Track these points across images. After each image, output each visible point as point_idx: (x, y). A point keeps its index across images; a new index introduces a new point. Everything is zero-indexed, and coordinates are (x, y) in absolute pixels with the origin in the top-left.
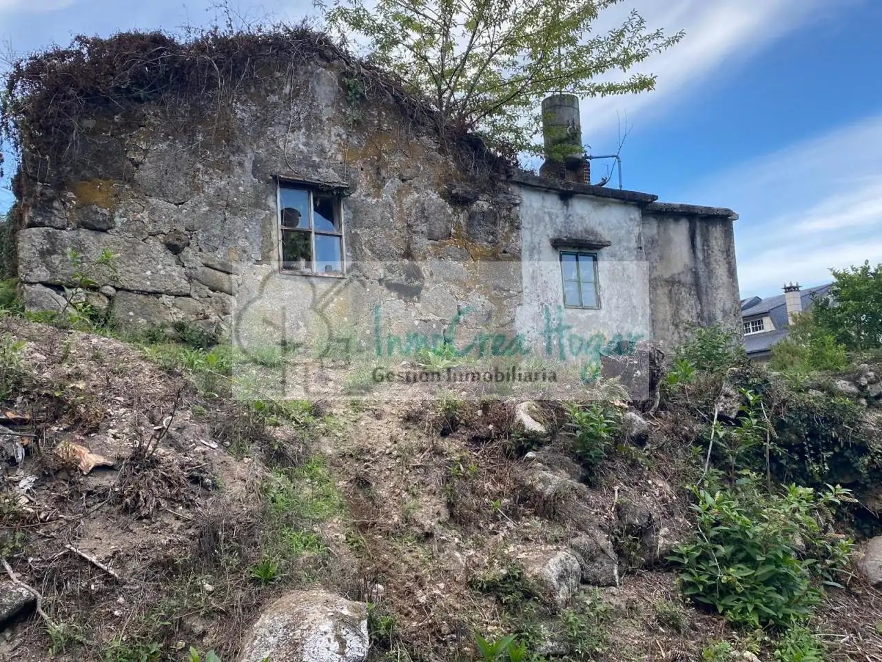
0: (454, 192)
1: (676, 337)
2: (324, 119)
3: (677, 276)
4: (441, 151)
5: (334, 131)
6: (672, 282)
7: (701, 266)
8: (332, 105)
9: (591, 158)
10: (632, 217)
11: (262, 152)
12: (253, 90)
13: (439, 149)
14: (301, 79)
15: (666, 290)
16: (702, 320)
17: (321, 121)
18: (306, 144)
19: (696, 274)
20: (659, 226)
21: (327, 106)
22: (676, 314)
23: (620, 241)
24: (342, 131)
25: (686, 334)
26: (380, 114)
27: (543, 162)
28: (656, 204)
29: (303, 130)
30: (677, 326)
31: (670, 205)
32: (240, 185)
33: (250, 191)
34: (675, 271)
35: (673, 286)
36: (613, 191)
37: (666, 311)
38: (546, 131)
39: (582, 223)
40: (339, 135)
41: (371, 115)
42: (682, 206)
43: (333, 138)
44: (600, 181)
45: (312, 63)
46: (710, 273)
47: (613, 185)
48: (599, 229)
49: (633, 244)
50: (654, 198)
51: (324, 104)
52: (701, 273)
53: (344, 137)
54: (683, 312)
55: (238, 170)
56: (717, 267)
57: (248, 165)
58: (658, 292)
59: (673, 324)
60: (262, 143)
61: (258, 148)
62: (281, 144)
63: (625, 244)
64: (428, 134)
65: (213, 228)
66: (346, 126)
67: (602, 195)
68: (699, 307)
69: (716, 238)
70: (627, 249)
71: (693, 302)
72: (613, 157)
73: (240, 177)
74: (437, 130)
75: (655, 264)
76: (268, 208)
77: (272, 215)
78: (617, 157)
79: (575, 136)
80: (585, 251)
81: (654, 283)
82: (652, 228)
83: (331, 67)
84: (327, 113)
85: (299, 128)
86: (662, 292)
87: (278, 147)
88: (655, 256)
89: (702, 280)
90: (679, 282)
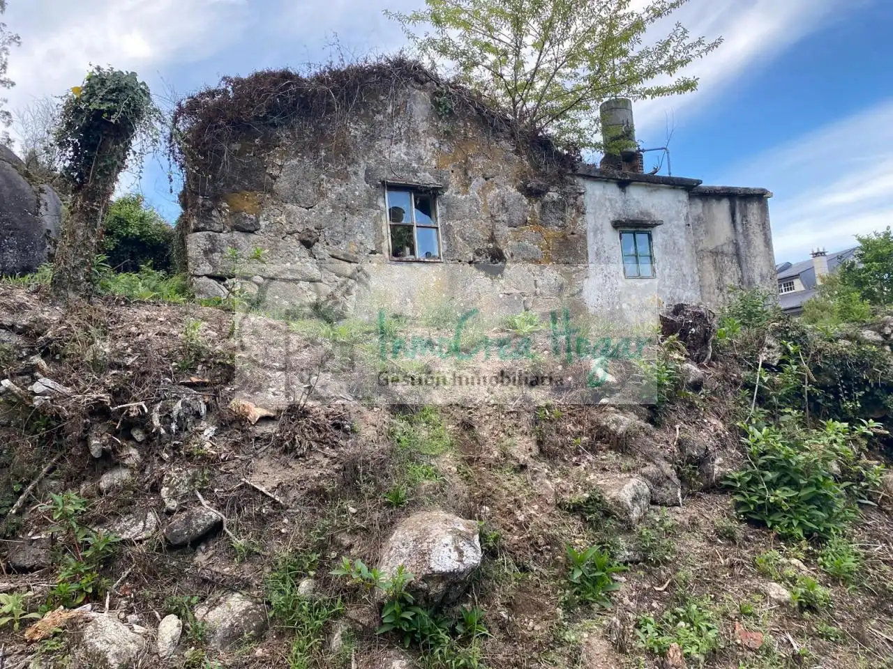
0: (529, 186)
1: (721, 299)
2: (420, 131)
3: (720, 248)
4: (517, 152)
5: (428, 141)
6: (716, 253)
7: (741, 239)
8: (426, 120)
9: (643, 151)
10: (681, 199)
11: (372, 162)
12: (362, 112)
13: (516, 150)
14: (401, 100)
15: (711, 260)
16: (742, 284)
17: (418, 134)
18: (407, 154)
19: (736, 245)
20: (703, 206)
21: (423, 121)
22: (720, 280)
23: (670, 221)
24: (435, 141)
25: (730, 296)
26: (465, 125)
27: (603, 156)
28: (700, 188)
29: (404, 142)
30: (721, 290)
31: (712, 187)
32: (356, 190)
33: (364, 195)
34: (719, 244)
35: (717, 256)
36: (663, 178)
37: (711, 277)
38: (605, 131)
39: (638, 206)
40: (433, 144)
41: (459, 126)
42: (723, 188)
43: (429, 147)
44: (652, 170)
45: (409, 86)
46: (749, 244)
47: (663, 173)
48: (652, 211)
49: (683, 222)
50: (699, 182)
51: (420, 119)
52: (741, 244)
53: (437, 145)
54: (726, 278)
55: (354, 178)
56: (755, 238)
57: (362, 174)
58: (705, 262)
59: (718, 288)
60: (372, 154)
61: (369, 158)
62: (387, 155)
63: (676, 222)
64: (506, 138)
65: (336, 226)
66: (437, 136)
67: (654, 182)
68: (740, 273)
69: (753, 214)
70: (678, 226)
71: (734, 269)
72: (662, 149)
73: (355, 183)
74: (513, 135)
75: (701, 238)
76: (378, 208)
77: (382, 214)
78: (665, 149)
79: (628, 134)
80: (640, 229)
81: (699, 254)
82: (698, 208)
83: (424, 89)
84: (423, 126)
85: (401, 140)
86: (708, 262)
87: (385, 157)
88: (702, 230)
89: (742, 250)
90: (722, 252)
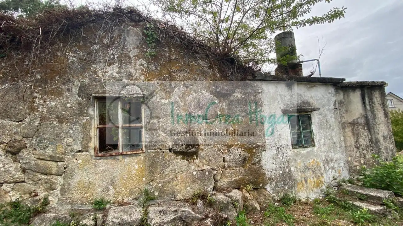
1: (358, 154)
2: (132, 56)
3: (356, 121)
4: (210, 67)
5: (138, 62)
6: (353, 124)
7: (369, 114)
8: (137, 48)
9: (302, 62)
10: (330, 91)
11: (86, 81)
12: (81, 43)
13: (209, 66)
14: (116, 33)
15: (350, 129)
16: (372, 143)
17: (129, 58)
18: (119, 73)
19: (366, 118)
20: (344, 94)
21: (134, 48)
22: (357, 142)
23: (324, 106)
24: (144, 62)
25: (364, 152)
26: (170, 50)
27: (277, 66)
28: (344, 84)
29: (117, 64)
30: (358, 148)
31: (351, 82)
32: (68, 103)
33: (76, 106)
34: (355, 118)
35: (354, 126)
36: (318, 78)
37: (351, 140)
38: (277, 51)
39: (301, 98)
40: (141, 65)
41: (164, 51)
42: (358, 83)
43: (138, 67)
44: (310, 74)
45: (124, 24)
46: (375, 117)
48: (311, 101)
49: (332, 107)
50: (344, 80)
51: (131, 47)
52: (369, 117)
53: (146, 65)
54: (361, 140)
55: (67, 94)
56: (378, 113)
57: (75, 90)
58: (346, 130)
59: (356, 147)
60: (86, 75)
61: (83, 78)
62: (100, 74)
63: (327, 107)
64: (202, 58)
65: (44, 134)
66: (145, 58)
67: (311, 81)
68: (370, 136)
69: (376, 97)
70: (329, 109)
71: (366, 134)
72: (315, 60)
73: (68, 98)
74: (207, 56)
75: (343, 115)
76: (88, 115)
77: (91, 119)
78: (318, 60)
79: (293, 51)
80: (302, 114)
81: (343, 126)
82: (341, 96)
83: (137, 26)
84: (133, 53)
85: (114, 64)
86: (348, 130)
87: (98, 76)
88: (343, 110)
89: (371, 121)
90: (358, 123)
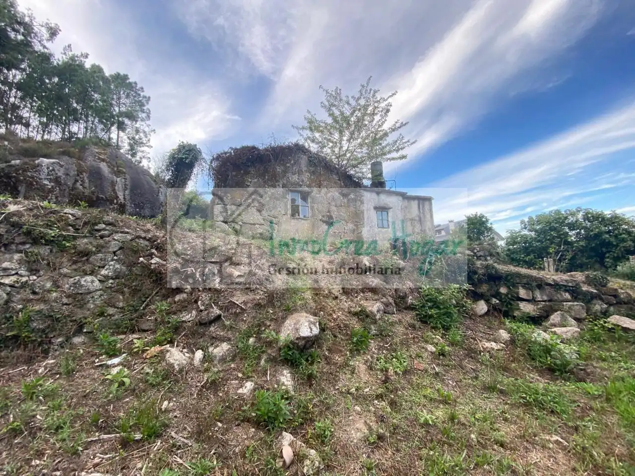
4: (339, 180)
5: (306, 174)
8: (306, 167)
9: (386, 181)
11: (285, 182)
12: (282, 162)
14: (297, 159)
17: (302, 171)
18: (298, 179)
24: (309, 174)
26: (320, 169)
27: (371, 182)
29: (297, 174)
38: (372, 173)
40: (308, 176)
41: (318, 169)
43: (306, 177)
44: (389, 188)
45: (300, 154)
47: (393, 189)
50: (407, 193)
51: (303, 166)
53: (310, 176)
55: (278, 187)
57: (281, 185)
60: (285, 178)
61: (284, 180)
64: (335, 175)
66: (309, 173)
74: (338, 173)
78: (394, 181)
79: (381, 174)
83: (305, 155)
84: (304, 169)
87: (290, 180)
